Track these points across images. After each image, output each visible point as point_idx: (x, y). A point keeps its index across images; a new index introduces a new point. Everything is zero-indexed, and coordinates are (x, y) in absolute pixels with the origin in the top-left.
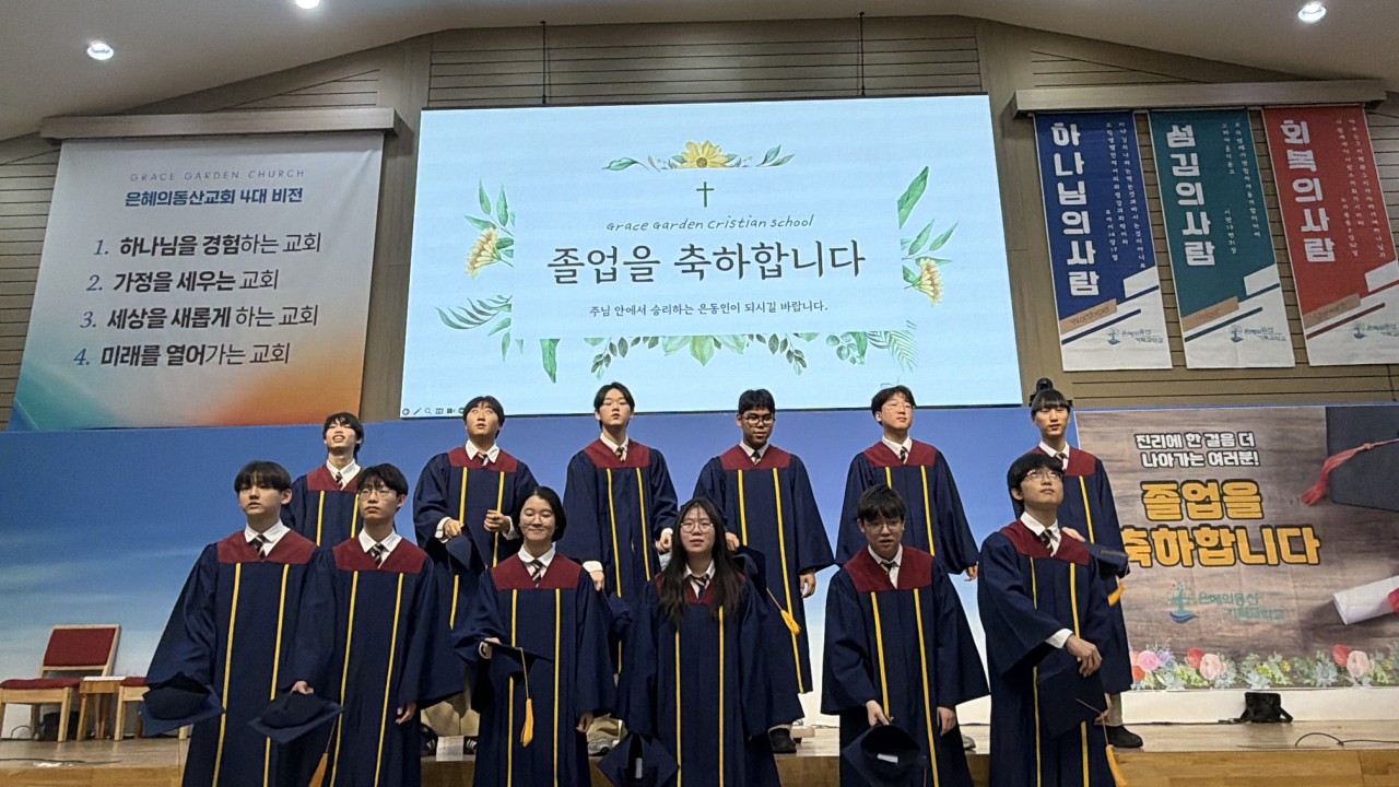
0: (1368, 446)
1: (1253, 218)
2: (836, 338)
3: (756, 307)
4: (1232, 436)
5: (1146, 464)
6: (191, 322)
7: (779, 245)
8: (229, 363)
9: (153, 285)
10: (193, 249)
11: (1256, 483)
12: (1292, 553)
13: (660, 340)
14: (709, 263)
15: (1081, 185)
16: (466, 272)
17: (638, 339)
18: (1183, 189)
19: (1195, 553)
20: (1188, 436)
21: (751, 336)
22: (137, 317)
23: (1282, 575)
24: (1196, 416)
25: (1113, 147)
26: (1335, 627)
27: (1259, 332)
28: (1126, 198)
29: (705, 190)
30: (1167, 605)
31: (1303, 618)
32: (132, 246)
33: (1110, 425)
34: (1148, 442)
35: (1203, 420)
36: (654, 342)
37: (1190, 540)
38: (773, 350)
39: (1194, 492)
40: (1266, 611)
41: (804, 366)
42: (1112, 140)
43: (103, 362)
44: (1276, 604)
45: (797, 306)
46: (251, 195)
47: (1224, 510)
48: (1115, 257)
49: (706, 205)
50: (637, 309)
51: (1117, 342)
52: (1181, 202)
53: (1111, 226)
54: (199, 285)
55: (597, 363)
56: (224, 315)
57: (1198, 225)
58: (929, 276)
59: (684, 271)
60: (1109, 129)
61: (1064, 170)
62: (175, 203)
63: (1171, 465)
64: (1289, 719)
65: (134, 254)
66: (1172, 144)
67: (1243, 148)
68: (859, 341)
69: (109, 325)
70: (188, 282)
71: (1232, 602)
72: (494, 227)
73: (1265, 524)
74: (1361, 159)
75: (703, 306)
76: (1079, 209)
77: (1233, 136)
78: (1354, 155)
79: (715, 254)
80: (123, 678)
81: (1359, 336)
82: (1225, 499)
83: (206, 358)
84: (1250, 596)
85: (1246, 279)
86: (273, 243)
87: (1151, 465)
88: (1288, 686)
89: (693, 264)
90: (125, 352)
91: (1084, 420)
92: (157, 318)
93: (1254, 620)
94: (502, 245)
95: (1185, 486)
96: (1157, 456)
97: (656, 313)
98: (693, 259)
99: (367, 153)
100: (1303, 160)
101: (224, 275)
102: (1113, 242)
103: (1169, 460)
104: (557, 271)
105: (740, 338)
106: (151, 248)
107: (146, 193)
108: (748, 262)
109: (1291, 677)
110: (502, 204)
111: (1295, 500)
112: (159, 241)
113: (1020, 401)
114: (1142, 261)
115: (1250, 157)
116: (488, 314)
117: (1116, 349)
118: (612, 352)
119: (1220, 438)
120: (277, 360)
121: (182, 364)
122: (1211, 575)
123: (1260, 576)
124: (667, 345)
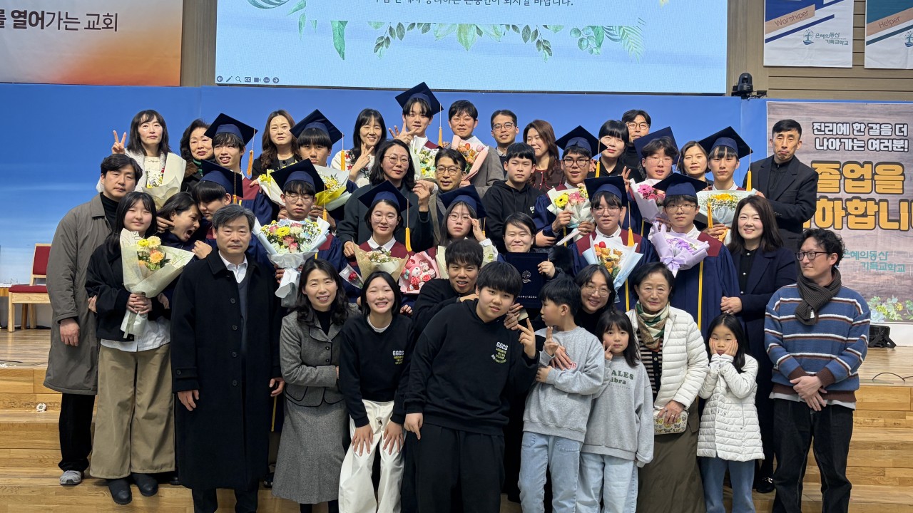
2: (579, 31)
4: (890, 126)
5: (818, 147)
8: (66, 29)
11: (901, 165)
13: (432, 26)
17: (414, 24)
19: (845, 219)
20: (855, 125)
21: (508, 26)
23: (908, 237)
24: (865, 109)
33: (794, 114)
34: (823, 129)
35: (869, 113)
36: (427, 27)
37: (843, 209)
38: (525, 39)
39: (852, 171)
40: (892, 265)
41: (550, 54)
44: (900, 260)
45: (547, 1)
47: (874, 186)
55: (379, 44)
63: (838, 149)
64: (893, 345)
68: (597, 34)
71: (867, 257)
73: (904, 198)
80: (10, 286)
82: (876, 177)
83: (45, 24)
84: (882, 253)
87: (822, 148)
88: (898, 321)
91: (774, 109)
93: (882, 271)
95: (847, 166)
96: (828, 141)
97: (429, 2)
103: (837, 144)
105: (499, 29)
109: (902, 315)
113: (724, 91)
117: (809, 49)
118: (391, 35)
119: (880, 128)
120: (108, 28)
121: (25, 28)
122: (855, 237)
123: (892, 238)
124: (437, 32)
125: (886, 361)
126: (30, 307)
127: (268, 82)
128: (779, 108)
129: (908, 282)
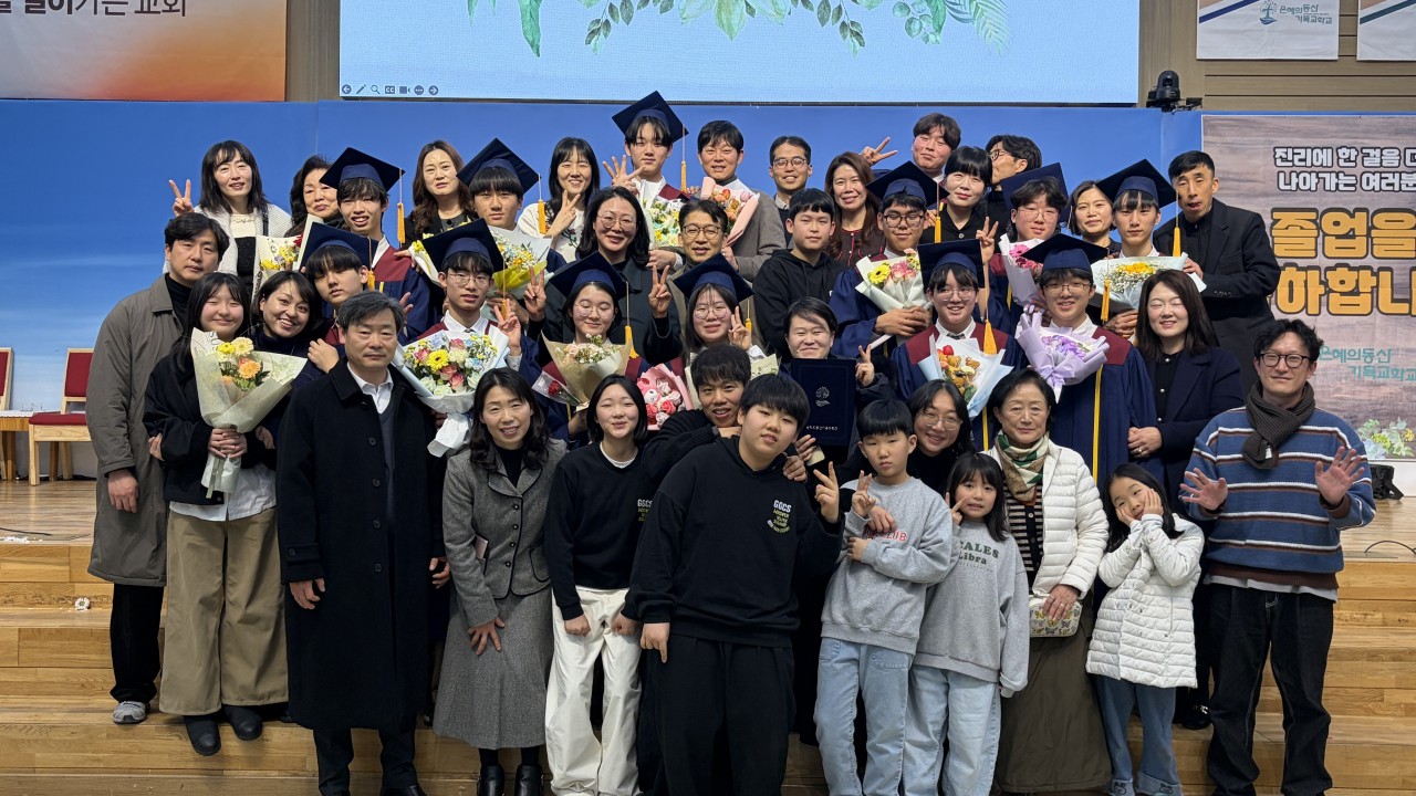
2: (906, 6)
4: (1397, 152)
5: (1282, 186)
8: (107, 13)
11: (1413, 214)
13: (676, 2)
19: (1324, 299)
20: (1341, 152)
21: (794, 1)
24: (1358, 125)
33: (1245, 135)
34: (1290, 158)
35: (1364, 132)
36: (667, 5)
37: (1321, 283)
38: (823, 21)
39: (1337, 223)
40: (1398, 370)
41: (862, 45)
47: (1370, 246)
55: (593, 32)
63: (1313, 188)
64: (1399, 495)
68: (935, 11)
71: (1359, 359)
80: (30, 415)
82: (1374, 233)
83: (74, 6)
84: (1381, 351)
87: (1288, 187)
88: (1407, 457)
91: (1213, 127)
93: (1382, 380)
95: (1328, 215)
96: (1298, 176)
103: (1312, 181)
105: (781, 4)
109: (1412, 448)
113: (1135, 100)
117: (1269, 31)
118: (612, 16)
119: (1382, 155)
120: (171, 11)
121: (44, 12)
122: (1340, 326)
123: (1399, 329)
124: (684, 10)
125: (1388, 523)
126: (62, 447)
127: (421, 93)
128: (1222, 125)
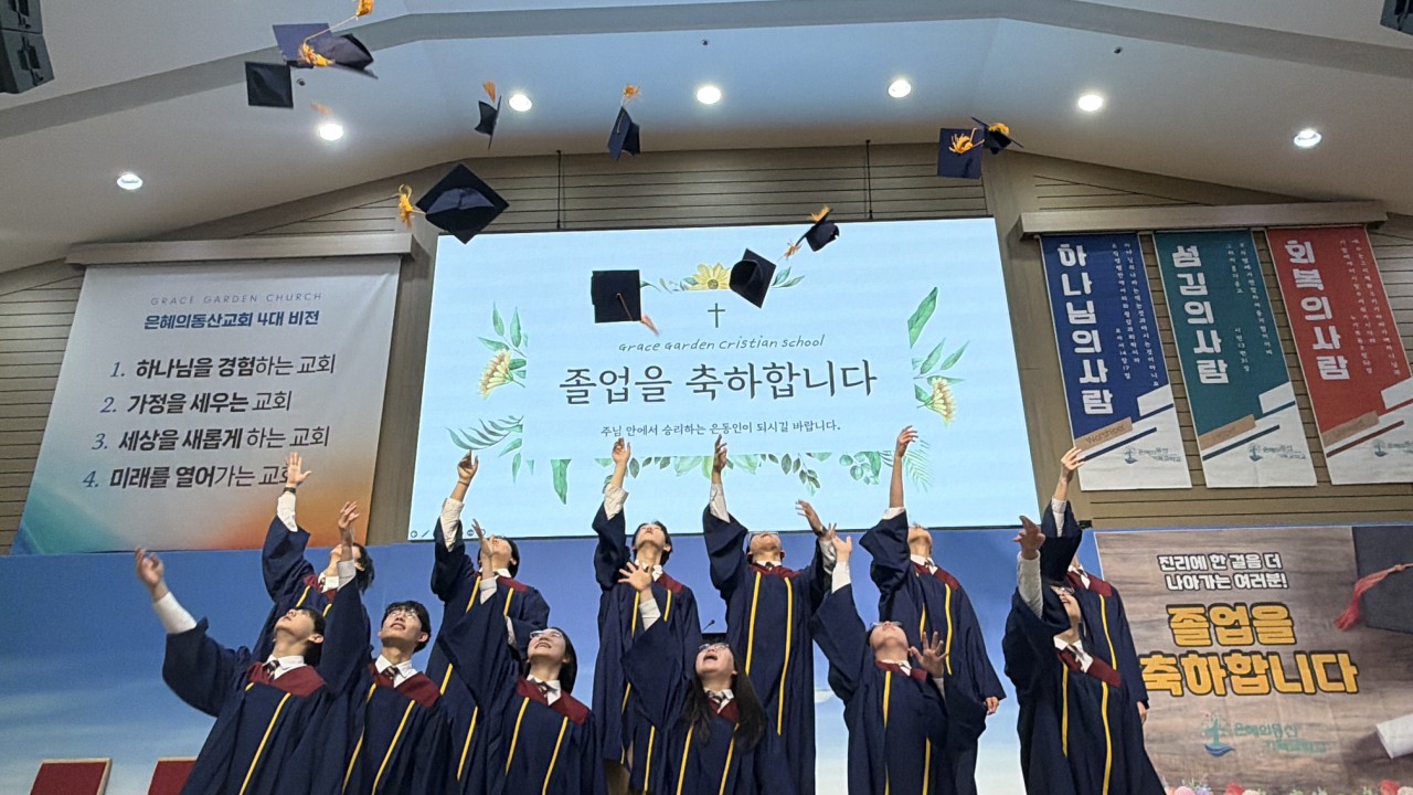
0: (1399, 567)
1: (1264, 336)
2: (849, 458)
3: (768, 427)
4: (1257, 557)
6: (202, 444)
7: (790, 365)
8: (238, 485)
9: (166, 407)
10: (208, 371)
11: (1284, 606)
12: (1329, 680)
13: (672, 460)
14: (720, 383)
15: (1090, 304)
16: (479, 394)
17: (650, 459)
18: (1192, 308)
19: (1227, 681)
20: (1212, 557)
21: (763, 456)
22: (149, 438)
23: (1319, 704)
24: (1219, 536)
25: (1119, 268)
26: (1381, 761)
27: (1279, 450)
28: (1135, 318)
29: (717, 311)
30: (1201, 736)
31: (1345, 751)
32: (148, 368)
33: (1131, 546)
34: (1172, 564)
35: (1225, 541)
36: (666, 462)
37: (1221, 667)
38: (786, 470)
39: (1223, 616)
40: (1305, 743)
41: (818, 486)
42: (1118, 261)
43: (112, 484)
44: (1316, 736)
45: (809, 426)
46: (268, 318)
47: (1255, 634)
48: (1128, 376)
49: (717, 326)
50: (648, 429)
51: (1135, 461)
52: (1191, 321)
53: (1122, 345)
54: (212, 406)
56: (235, 437)
57: (1209, 344)
58: (941, 395)
59: (696, 391)
60: (1115, 250)
61: (1072, 289)
62: (193, 326)
63: (1197, 588)
65: (149, 376)
66: (1177, 264)
67: (1248, 267)
68: (873, 460)
69: (120, 447)
70: (202, 404)
72: (507, 348)
73: (1299, 649)
74: (1368, 278)
75: (715, 426)
76: (1089, 328)
77: (1239, 258)
78: (1361, 276)
79: (726, 374)
81: (1381, 454)
82: (1255, 623)
83: (214, 480)
84: (1287, 727)
85: (1261, 396)
86: (288, 365)
87: (1175, 588)
89: (704, 384)
90: (134, 474)
91: (1105, 541)
92: (168, 441)
93: (1295, 753)
94: (514, 366)
95: (1214, 609)
96: (1182, 578)
97: (668, 433)
98: (704, 379)
99: (383, 277)
100: (1311, 279)
101: (238, 396)
102: (1125, 361)
103: (1194, 582)
104: (569, 391)
105: (753, 460)
106: (167, 371)
107: (165, 317)
108: (759, 382)
110: (516, 325)
111: (1327, 624)
112: (175, 363)
114: (1155, 380)
115: (1257, 276)
116: (499, 435)
117: (1133, 468)
119: (1246, 559)
121: (190, 486)
122: (1246, 704)
123: (1297, 705)
124: (678, 466)
127: (472, 534)
128: (1112, 540)
129: (1334, 767)
